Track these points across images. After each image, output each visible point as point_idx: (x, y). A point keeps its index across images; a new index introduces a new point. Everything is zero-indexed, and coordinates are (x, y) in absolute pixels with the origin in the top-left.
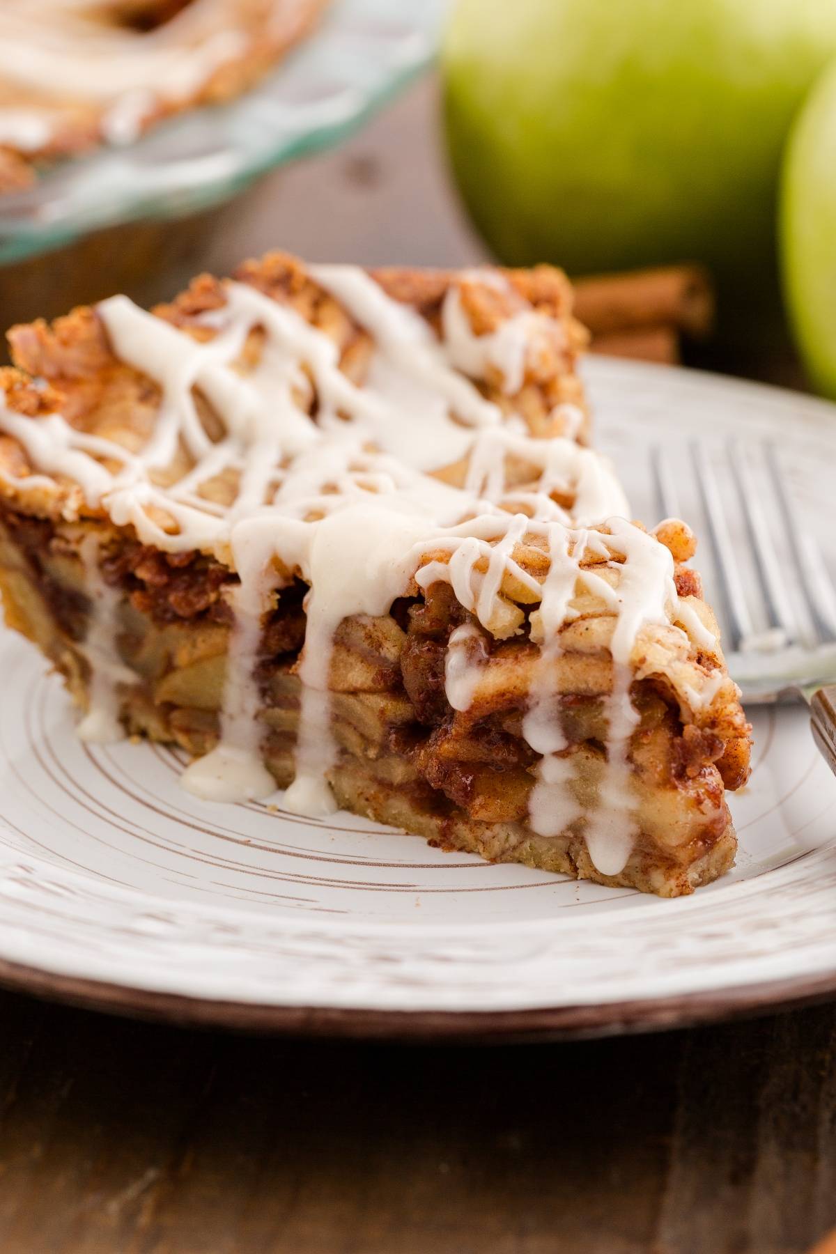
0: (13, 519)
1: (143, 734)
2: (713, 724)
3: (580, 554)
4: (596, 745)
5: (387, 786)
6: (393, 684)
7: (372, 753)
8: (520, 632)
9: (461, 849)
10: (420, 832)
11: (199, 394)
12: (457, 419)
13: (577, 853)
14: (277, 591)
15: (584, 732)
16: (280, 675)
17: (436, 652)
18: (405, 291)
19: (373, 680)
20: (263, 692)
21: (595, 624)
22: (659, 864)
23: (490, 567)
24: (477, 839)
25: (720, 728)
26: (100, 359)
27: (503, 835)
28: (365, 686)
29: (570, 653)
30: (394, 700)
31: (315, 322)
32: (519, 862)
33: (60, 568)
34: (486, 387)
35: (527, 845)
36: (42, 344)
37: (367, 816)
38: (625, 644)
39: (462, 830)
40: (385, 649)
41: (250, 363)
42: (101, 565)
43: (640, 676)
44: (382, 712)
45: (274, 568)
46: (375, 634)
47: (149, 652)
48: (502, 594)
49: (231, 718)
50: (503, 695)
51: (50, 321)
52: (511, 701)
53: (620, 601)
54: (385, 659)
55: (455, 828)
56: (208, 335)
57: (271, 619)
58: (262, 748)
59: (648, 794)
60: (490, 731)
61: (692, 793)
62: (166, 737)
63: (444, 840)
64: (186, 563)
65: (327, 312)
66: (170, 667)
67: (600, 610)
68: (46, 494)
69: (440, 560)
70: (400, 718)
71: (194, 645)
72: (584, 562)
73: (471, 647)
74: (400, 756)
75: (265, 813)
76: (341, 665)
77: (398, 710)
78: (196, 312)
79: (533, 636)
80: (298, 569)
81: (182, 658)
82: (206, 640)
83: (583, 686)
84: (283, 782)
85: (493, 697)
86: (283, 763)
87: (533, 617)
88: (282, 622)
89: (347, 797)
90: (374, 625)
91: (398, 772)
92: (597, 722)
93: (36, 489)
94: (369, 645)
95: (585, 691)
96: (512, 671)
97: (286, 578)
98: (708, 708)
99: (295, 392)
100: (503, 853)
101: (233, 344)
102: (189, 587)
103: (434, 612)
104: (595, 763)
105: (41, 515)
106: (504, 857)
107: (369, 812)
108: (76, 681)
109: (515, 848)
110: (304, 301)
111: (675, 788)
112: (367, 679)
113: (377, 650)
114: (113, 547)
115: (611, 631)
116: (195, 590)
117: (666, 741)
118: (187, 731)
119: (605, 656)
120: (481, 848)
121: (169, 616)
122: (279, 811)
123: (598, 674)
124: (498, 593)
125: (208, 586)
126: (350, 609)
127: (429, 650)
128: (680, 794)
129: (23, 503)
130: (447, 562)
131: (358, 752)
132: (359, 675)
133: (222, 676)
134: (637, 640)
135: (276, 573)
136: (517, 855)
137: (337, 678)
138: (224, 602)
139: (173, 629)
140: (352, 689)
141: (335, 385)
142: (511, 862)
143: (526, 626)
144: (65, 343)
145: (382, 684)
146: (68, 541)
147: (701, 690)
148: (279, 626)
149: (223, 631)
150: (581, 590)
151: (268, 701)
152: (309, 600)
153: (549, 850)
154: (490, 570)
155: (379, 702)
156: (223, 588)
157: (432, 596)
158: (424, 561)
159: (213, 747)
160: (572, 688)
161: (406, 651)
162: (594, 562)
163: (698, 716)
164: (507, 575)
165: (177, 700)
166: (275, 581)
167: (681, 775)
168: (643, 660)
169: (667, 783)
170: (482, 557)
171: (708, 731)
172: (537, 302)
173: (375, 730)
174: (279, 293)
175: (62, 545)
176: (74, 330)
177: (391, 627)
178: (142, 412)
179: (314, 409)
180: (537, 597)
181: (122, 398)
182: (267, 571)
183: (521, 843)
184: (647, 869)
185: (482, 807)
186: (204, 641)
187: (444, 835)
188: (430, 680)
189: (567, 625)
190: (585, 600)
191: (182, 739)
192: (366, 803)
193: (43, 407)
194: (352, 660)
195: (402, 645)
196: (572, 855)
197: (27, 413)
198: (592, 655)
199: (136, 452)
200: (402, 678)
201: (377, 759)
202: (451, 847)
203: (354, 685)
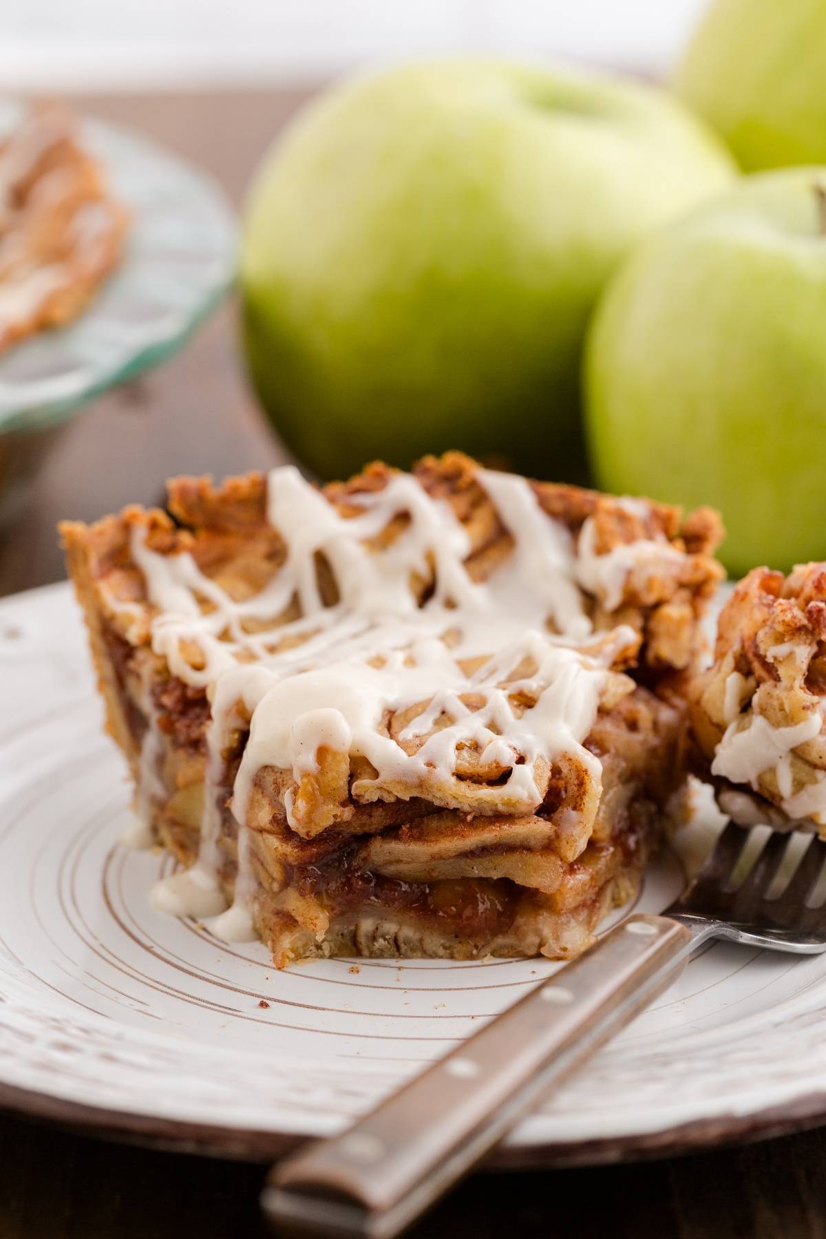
1: (162, 844)
6: (282, 828)
11: (322, 562)
12: (552, 626)
14: (237, 731)
18: (558, 506)
19: (272, 822)
20: (222, 819)
28: (267, 826)
30: (284, 843)
31: (465, 520)
33: (132, 686)
34: (591, 602)
40: (282, 795)
41: (381, 543)
42: (152, 688)
44: (277, 850)
45: (236, 710)
46: (279, 781)
47: (168, 770)
49: (205, 840)
54: (281, 805)
56: (354, 512)
57: (230, 756)
58: (219, 872)
62: (174, 850)
64: (198, 697)
65: (481, 514)
66: (175, 786)
71: (188, 770)
75: (192, 930)
78: (358, 491)
81: (180, 779)
82: (195, 765)
84: (227, 904)
86: (229, 889)
89: (259, 927)
93: (127, 614)
94: (274, 789)
99: (415, 577)
101: (371, 525)
110: (463, 502)
112: (268, 819)
113: (278, 795)
121: (177, 740)
122: (205, 929)
125: (203, 719)
132: (264, 816)
133: (201, 800)
135: (237, 715)
137: (251, 815)
138: (205, 734)
139: (179, 753)
140: (259, 827)
141: (454, 576)
145: (276, 825)
146: (137, 664)
149: (203, 760)
151: (226, 830)
155: (274, 842)
165: (178, 816)
166: (237, 722)
174: (442, 489)
175: (135, 666)
179: (426, 593)
182: (230, 712)
186: (192, 767)
192: (268, 934)
193: (174, 549)
194: (263, 800)
197: (157, 550)
199: (235, 599)
203: (261, 823)
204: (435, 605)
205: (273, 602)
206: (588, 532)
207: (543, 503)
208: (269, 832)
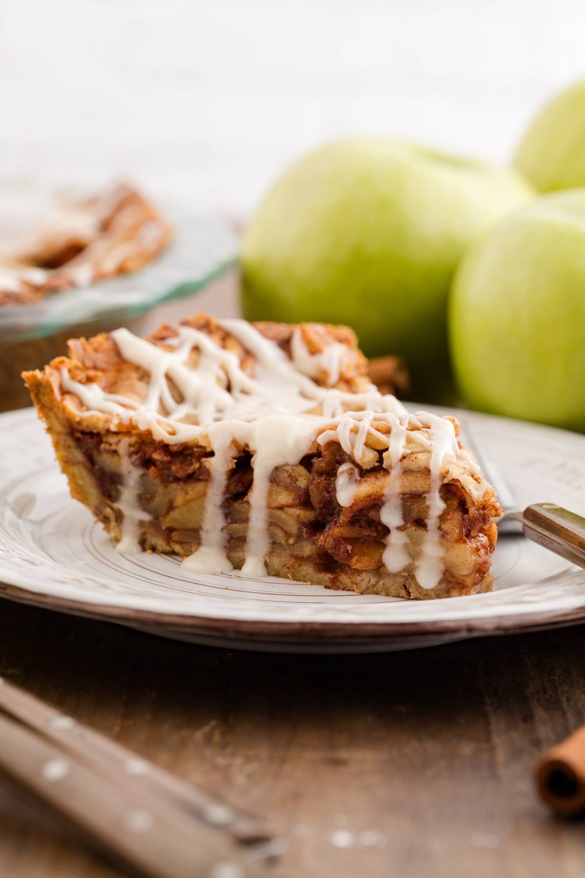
0: (78, 435)
1: (154, 549)
2: (484, 508)
3: (406, 425)
4: (420, 523)
5: (301, 559)
6: (305, 501)
7: (291, 541)
8: (377, 464)
9: (343, 589)
10: (319, 583)
11: (169, 378)
13: (410, 585)
14: (234, 458)
15: (414, 515)
16: (237, 505)
17: (330, 480)
18: (271, 334)
19: (294, 500)
20: (226, 516)
21: (420, 456)
22: (456, 586)
23: (360, 430)
24: (352, 583)
25: (488, 509)
26: (115, 360)
27: (367, 579)
28: (288, 503)
29: (406, 472)
30: (305, 510)
31: (224, 347)
32: (376, 594)
33: (106, 460)
34: (319, 381)
35: (381, 583)
36: (84, 350)
37: (288, 578)
38: (437, 465)
39: (344, 579)
40: (300, 482)
41: (194, 364)
42: (130, 455)
43: (446, 481)
44: (298, 516)
45: (233, 445)
46: (293, 475)
47: (159, 501)
48: (366, 444)
49: (207, 532)
50: (370, 496)
51: (87, 339)
52: (375, 499)
53: (431, 445)
54: (300, 487)
55: (340, 578)
56: (171, 349)
57: (232, 474)
58: (225, 547)
59: (450, 547)
60: (361, 520)
61: (474, 545)
62: (168, 549)
63: (333, 585)
64: (180, 449)
65: (230, 343)
66: (171, 507)
67: (421, 449)
68: (98, 419)
69: (332, 429)
70: (308, 519)
71: (187, 493)
72: (409, 428)
73: (351, 474)
74: (309, 540)
76: (274, 493)
77: (307, 515)
78: (163, 339)
79: (384, 465)
80: (247, 445)
81: (179, 500)
82: (194, 489)
83: (414, 489)
84: (238, 565)
85: (364, 498)
86: (237, 555)
87: (385, 455)
88: (238, 475)
89: (276, 568)
90: (293, 470)
91: (307, 549)
92: (422, 508)
93: (92, 416)
94: (290, 480)
95: (416, 492)
96: (375, 484)
97: (239, 452)
98: (481, 499)
100: (367, 589)
101: (184, 354)
102: (182, 462)
103: (328, 458)
104: (420, 532)
105: (95, 431)
106: (368, 591)
107: (289, 575)
108: (113, 524)
109: (374, 586)
110: (217, 336)
111: (465, 542)
112: (289, 499)
113: (295, 483)
114: (136, 446)
115: (429, 458)
116: (187, 463)
117: (459, 517)
118: (181, 543)
119: (427, 472)
120: (355, 587)
121: (171, 479)
122: (239, 577)
123: (422, 482)
124: (364, 444)
125: (194, 460)
126: (279, 462)
127: (325, 479)
128: (468, 544)
129: (85, 424)
130: (336, 430)
131: (283, 542)
132: (284, 498)
133: (202, 509)
134: (443, 462)
135: (234, 448)
136: (375, 589)
137: (272, 500)
138: (205, 466)
139: (174, 486)
140: (280, 506)
141: (239, 377)
142: (372, 594)
143: (381, 460)
144: (96, 350)
145: (298, 501)
146: (110, 445)
147: (477, 490)
148: (235, 478)
149: (203, 483)
150: (410, 440)
151: (229, 520)
152: (255, 460)
153: (393, 585)
154: (360, 432)
155: (296, 511)
156: (203, 460)
157: (326, 450)
158: (321, 432)
159: (196, 550)
160: (408, 490)
161: (311, 482)
162: (414, 428)
163: (476, 503)
164: (369, 434)
165: (175, 525)
166: (234, 453)
167: (468, 535)
168: (447, 472)
169: (461, 540)
170: (355, 426)
171: (482, 512)
172: (341, 340)
173: (293, 528)
174: (205, 331)
175: (107, 447)
176: (101, 344)
177: (302, 470)
178: (140, 386)
179: (229, 389)
180: (386, 445)
181: (129, 378)
182: (230, 447)
183: (377, 582)
184: (449, 590)
185: (357, 561)
186: (192, 490)
187: (334, 582)
188: (326, 495)
189: (404, 457)
190: (412, 445)
191: (177, 548)
192: (288, 570)
193: (89, 380)
194: (280, 490)
195: (309, 479)
196: (407, 586)
197: (80, 382)
198: (419, 472)
199: (141, 403)
200: (310, 496)
201: (294, 544)
202: (338, 588)
203: (282, 503)
204: (236, 394)
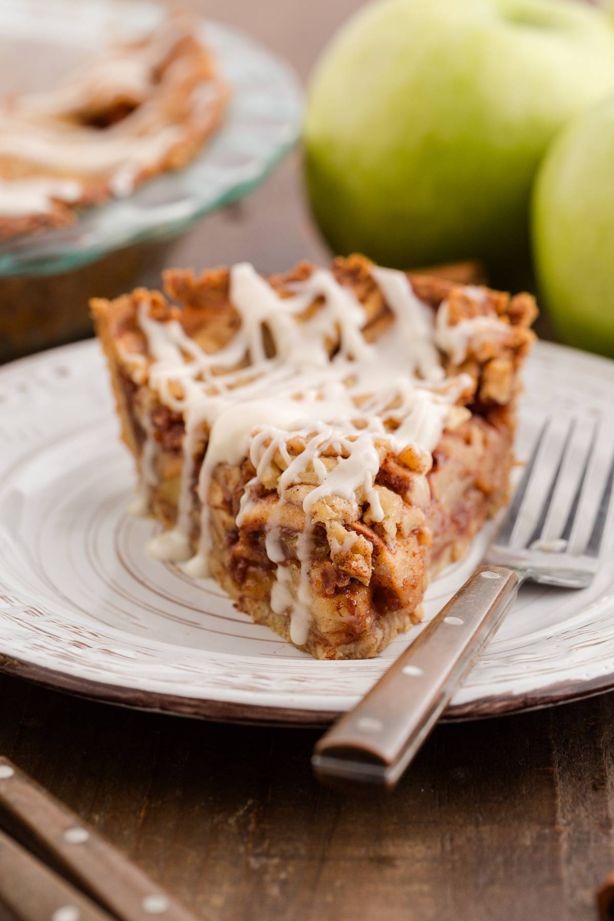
3: (325, 448)
4: (296, 561)
5: (224, 567)
7: (221, 547)
8: (273, 486)
9: (245, 612)
11: (266, 330)
12: (418, 374)
13: (287, 626)
15: (289, 551)
17: (243, 490)
18: (425, 292)
19: (223, 502)
20: (192, 500)
21: (304, 489)
22: (320, 641)
24: (252, 608)
25: (345, 567)
27: (262, 608)
28: (220, 505)
29: (289, 503)
30: (230, 516)
31: (363, 301)
32: (268, 626)
33: (137, 411)
34: (444, 358)
35: (270, 616)
39: (247, 601)
40: (231, 484)
41: (306, 316)
42: (152, 412)
44: (225, 521)
46: (229, 475)
47: (160, 468)
48: (273, 462)
49: (181, 512)
50: (257, 521)
52: (260, 526)
53: (325, 478)
54: (228, 491)
55: (245, 599)
56: (287, 295)
58: (189, 533)
59: (314, 597)
63: (240, 605)
65: (372, 296)
67: (312, 481)
72: (325, 453)
73: (252, 491)
74: (228, 550)
75: (171, 571)
76: (213, 489)
78: (291, 281)
81: (167, 473)
86: (196, 545)
87: (281, 477)
89: (213, 569)
90: (231, 470)
91: (227, 558)
92: (294, 547)
94: (225, 480)
95: (292, 527)
96: (265, 508)
99: (327, 340)
100: (262, 619)
101: (299, 304)
105: (130, 378)
106: (262, 622)
107: (220, 581)
109: (267, 617)
110: (362, 289)
112: (221, 500)
113: (227, 484)
115: (308, 494)
119: (301, 507)
120: (253, 613)
122: (179, 570)
124: (270, 459)
132: (218, 498)
133: (179, 488)
135: (203, 431)
136: (267, 622)
137: (211, 497)
140: (215, 505)
141: (353, 340)
145: (225, 505)
146: (140, 397)
149: (180, 460)
150: (309, 468)
151: (193, 505)
153: (279, 622)
154: (270, 446)
155: (224, 515)
160: (285, 524)
162: (329, 455)
164: (277, 451)
165: (166, 497)
168: (317, 513)
169: (321, 593)
173: (222, 533)
174: (348, 281)
179: (335, 350)
181: (219, 321)
182: (198, 429)
184: (315, 644)
186: (174, 464)
187: (240, 602)
189: (291, 486)
190: (307, 474)
194: (217, 486)
195: (236, 483)
197: (156, 319)
198: (296, 506)
199: (207, 352)
201: (223, 551)
202: (242, 610)
203: (217, 503)
204: (340, 359)
205: (232, 355)
206: (444, 311)
207: (416, 291)
208: (222, 509)
